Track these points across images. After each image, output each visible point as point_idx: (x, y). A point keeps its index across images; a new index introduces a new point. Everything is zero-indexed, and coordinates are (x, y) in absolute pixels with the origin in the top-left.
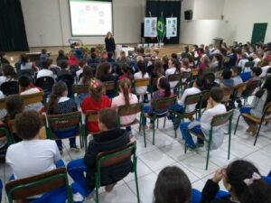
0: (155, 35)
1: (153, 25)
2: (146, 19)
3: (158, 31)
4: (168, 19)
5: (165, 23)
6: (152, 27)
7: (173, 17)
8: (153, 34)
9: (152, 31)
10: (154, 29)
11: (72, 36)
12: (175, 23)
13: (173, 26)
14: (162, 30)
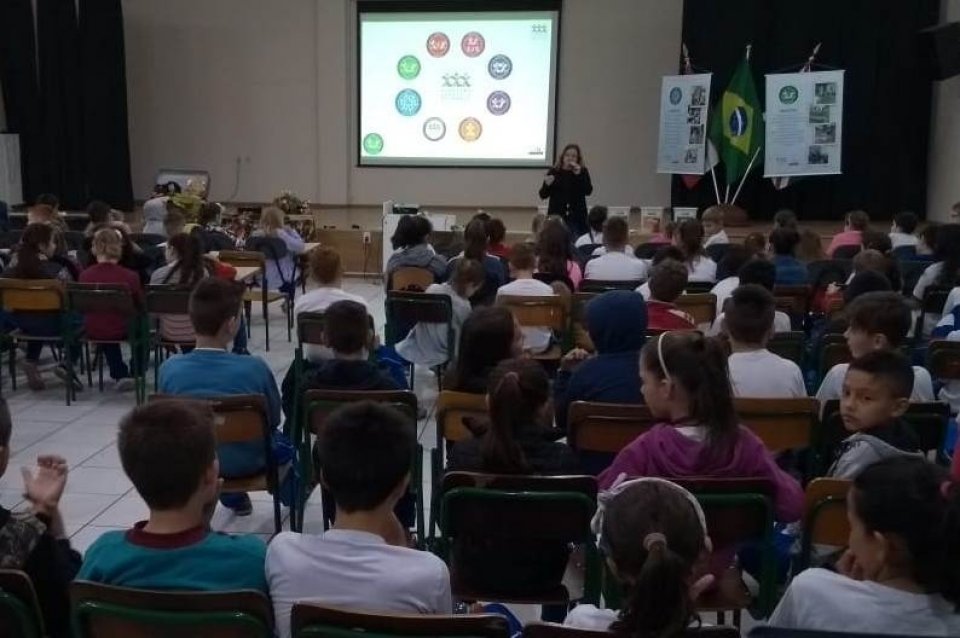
6: (690, 125)
7: (815, 68)
8: (691, 157)
9: (688, 147)
10: (698, 133)
11: (359, 165)
12: (833, 101)
13: (816, 116)
14: (740, 141)
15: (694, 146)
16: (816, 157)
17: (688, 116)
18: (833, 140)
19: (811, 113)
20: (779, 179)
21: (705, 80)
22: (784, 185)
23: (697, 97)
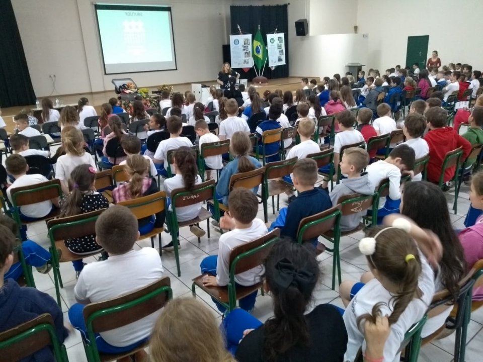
0: (251, 64)
2: (233, 38)
3: (255, 58)
6: (244, 51)
7: (277, 33)
8: (245, 62)
9: (244, 59)
10: (248, 54)
11: (106, 74)
12: (282, 42)
13: (279, 47)
14: (260, 56)
15: (247, 58)
16: (280, 60)
17: (243, 48)
18: (283, 54)
19: (278, 46)
20: (272, 67)
21: (249, 36)
22: (273, 69)
23: (246, 42)
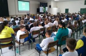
0: (43, 12)
1: (42, 9)
2: (40, 7)
3: (44, 11)
4: (46, 7)
5: (45, 8)
21: (43, 7)
